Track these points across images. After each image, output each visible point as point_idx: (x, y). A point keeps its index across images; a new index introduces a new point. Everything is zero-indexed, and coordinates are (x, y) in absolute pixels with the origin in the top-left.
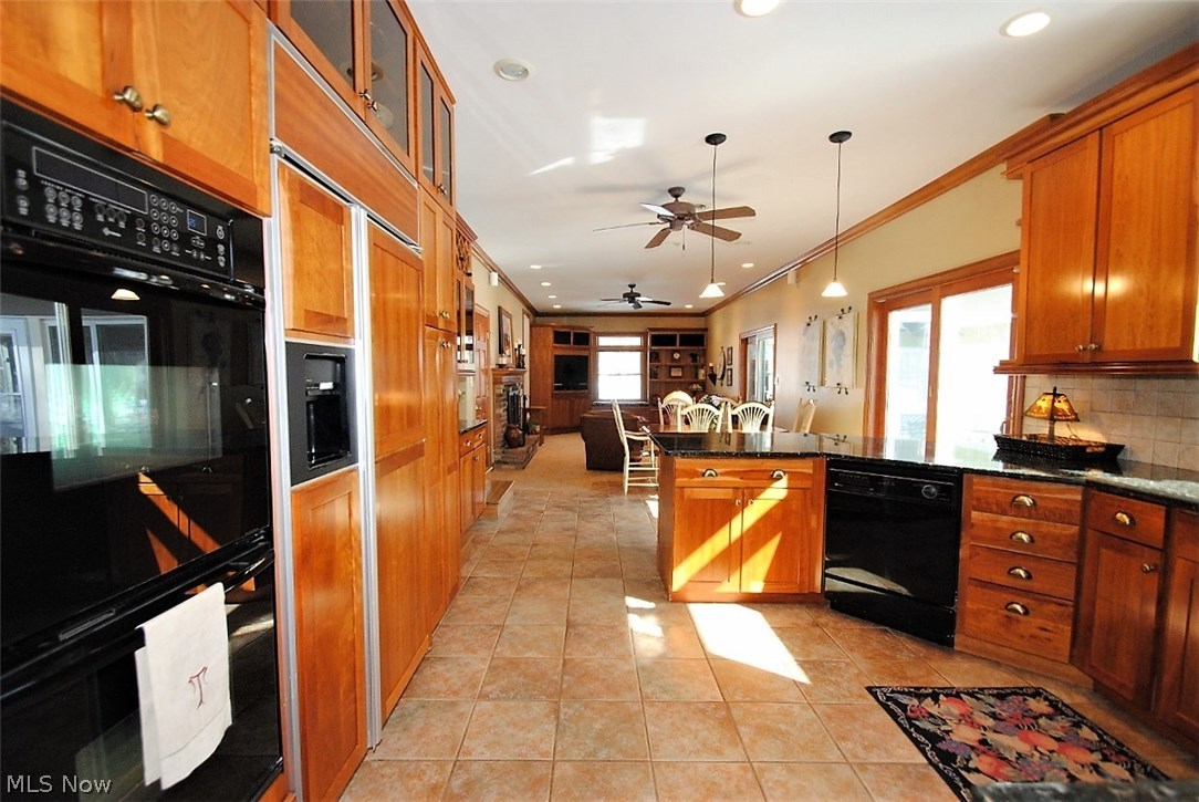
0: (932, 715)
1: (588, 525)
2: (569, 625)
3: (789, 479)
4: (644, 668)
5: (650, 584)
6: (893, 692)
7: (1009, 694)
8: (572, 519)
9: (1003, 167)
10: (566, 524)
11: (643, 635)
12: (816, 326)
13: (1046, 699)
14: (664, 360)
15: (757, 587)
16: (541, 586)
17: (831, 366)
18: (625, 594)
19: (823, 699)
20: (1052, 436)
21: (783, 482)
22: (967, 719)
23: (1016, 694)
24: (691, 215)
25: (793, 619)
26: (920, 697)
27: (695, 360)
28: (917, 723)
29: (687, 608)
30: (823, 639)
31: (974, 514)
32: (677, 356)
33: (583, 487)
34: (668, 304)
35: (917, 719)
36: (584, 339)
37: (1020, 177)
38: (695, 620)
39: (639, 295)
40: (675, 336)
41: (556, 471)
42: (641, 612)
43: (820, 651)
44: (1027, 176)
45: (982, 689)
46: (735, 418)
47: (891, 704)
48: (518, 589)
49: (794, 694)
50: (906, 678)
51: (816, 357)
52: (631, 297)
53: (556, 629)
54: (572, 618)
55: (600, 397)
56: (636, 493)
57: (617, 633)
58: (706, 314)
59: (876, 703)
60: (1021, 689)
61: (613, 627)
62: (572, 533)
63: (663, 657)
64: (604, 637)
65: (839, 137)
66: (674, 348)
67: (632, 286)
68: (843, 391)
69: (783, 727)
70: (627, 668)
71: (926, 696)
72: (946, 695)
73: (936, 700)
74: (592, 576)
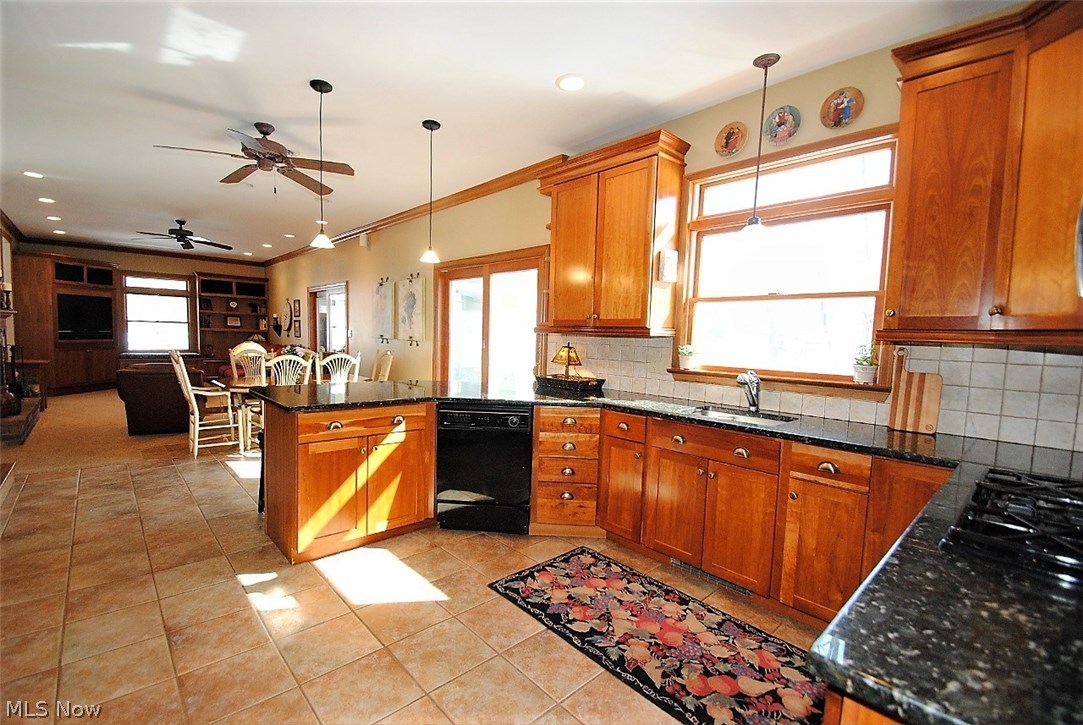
0: (536, 590)
1: (155, 502)
2: (169, 632)
3: (406, 423)
4: (287, 649)
5: (263, 552)
6: (506, 582)
7: (570, 557)
8: (128, 499)
9: (537, 183)
10: (121, 507)
11: (273, 612)
12: (388, 288)
13: (589, 553)
14: (218, 309)
15: (381, 526)
16: (109, 595)
17: (404, 321)
18: (236, 572)
19: (462, 608)
20: (567, 376)
21: (402, 427)
22: (555, 585)
23: (572, 555)
24: (285, 159)
25: (415, 547)
26: (524, 579)
27: (255, 310)
28: (530, 600)
29: (313, 566)
30: (443, 557)
31: (541, 434)
32: (233, 305)
33: (131, 459)
34: (230, 248)
35: (528, 597)
36: (106, 277)
37: (549, 194)
38: (327, 575)
39: (191, 234)
40: (231, 283)
41: (82, 443)
42: (262, 587)
43: (447, 567)
44: (554, 194)
45: (555, 559)
46: (325, 369)
47: (509, 592)
48: (67, 612)
49: (439, 613)
50: (508, 568)
51: (389, 313)
52: (181, 235)
53: (153, 644)
54: (171, 623)
55: (130, 349)
56: (208, 455)
57: (242, 619)
58: (267, 264)
59: (499, 595)
60: (574, 551)
61: (233, 616)
62: (133, 516)
63: (304, 628)
64: (225, 631)
65: (431, 125)
66: (229, 296)
67: (181, 223)
68: (414, 344)
69: (442, 647)
70: (268, 655)
71: (527, 576)
72: (538, 571)
73: (534, 578)
74: (183, 564)
